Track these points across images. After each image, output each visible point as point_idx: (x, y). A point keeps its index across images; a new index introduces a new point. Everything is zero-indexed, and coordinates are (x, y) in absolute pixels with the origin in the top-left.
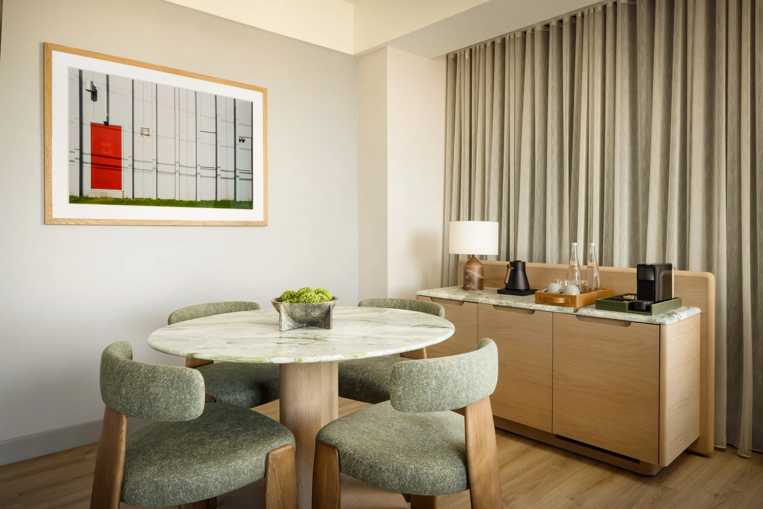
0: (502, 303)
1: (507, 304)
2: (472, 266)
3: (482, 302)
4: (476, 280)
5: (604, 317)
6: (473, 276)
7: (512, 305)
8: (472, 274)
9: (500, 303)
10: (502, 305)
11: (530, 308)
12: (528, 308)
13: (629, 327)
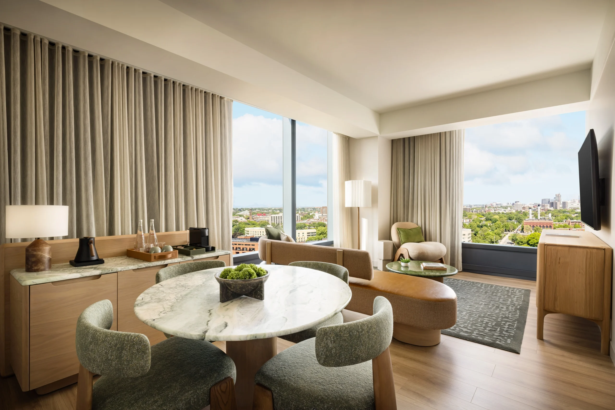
0: (141, 266)
1: (146, 266)
2: (41, 248)
3: (122, 270)
4: (46, 260)
5: (207, 257)
6: (42, 257)
7: (150, 266)
8: (41, 255)
9: (140, 267)
10: (142, 267)
11: (164, 264)
12: (163, 264)
13: (218, 259)
